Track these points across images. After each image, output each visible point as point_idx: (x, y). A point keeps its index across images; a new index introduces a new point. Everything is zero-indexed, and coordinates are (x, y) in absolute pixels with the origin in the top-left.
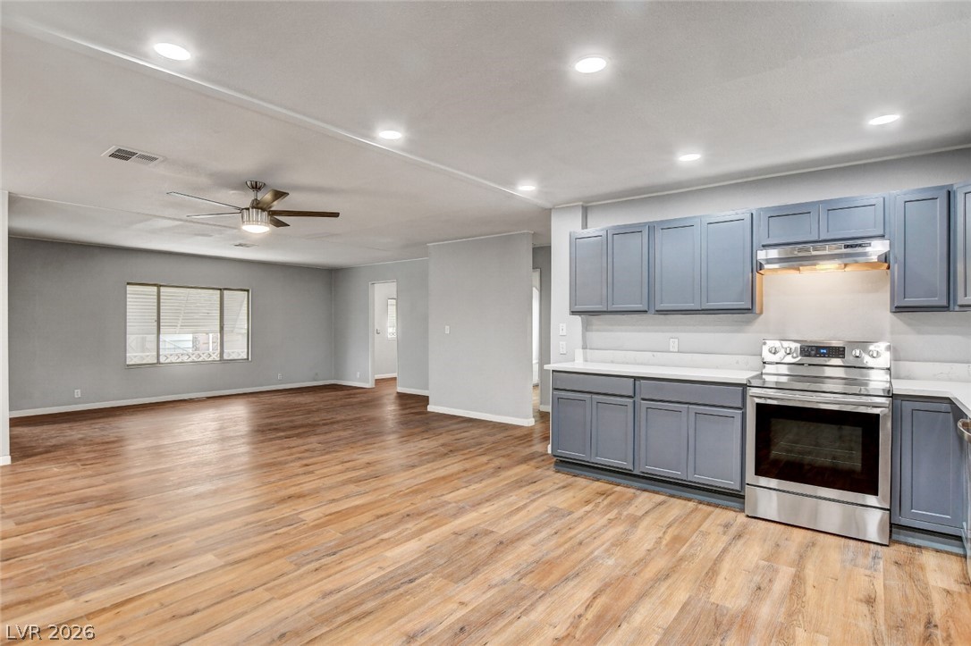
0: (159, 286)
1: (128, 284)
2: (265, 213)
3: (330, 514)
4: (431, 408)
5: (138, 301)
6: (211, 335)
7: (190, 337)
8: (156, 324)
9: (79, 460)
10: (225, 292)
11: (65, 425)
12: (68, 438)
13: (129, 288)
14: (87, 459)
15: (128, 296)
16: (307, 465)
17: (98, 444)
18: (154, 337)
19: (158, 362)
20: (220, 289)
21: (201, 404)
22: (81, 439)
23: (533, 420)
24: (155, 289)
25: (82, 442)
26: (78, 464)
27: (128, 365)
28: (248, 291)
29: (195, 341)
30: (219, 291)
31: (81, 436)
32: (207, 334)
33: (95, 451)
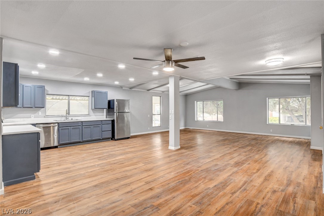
3: (136, 165)
16: (151, 189)
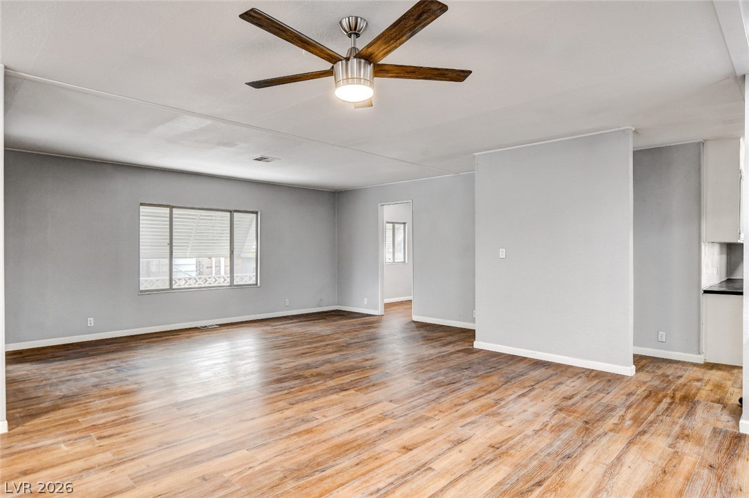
0: (172, 207)
1: (142, 204)
2: (370, 68)
4: (478, 344)
5: (151, 222)
6: (214, 259)
7: (193, 261)
8: (168, 248)
9: (94, 427)
10: (236, 215)
11: (78, 362)
12: (80, 384)
13: (143, 209)
14: (104, 425)
15: (141, 218)
17: (115, 394)
18: (167, 261)
19: (171, 288)
20: (231, 212)
21: (214, 334)
22: (95, 386)
23: (634, 367)
24: (167, 210)
25: (95, 391)
26: (93, 435)
27: (141, 291)
28: (256, 213)
29: (198, 265)
30: (229, 214)
31: (94, 380)
32: (210, 258)
33: (112, 409)
